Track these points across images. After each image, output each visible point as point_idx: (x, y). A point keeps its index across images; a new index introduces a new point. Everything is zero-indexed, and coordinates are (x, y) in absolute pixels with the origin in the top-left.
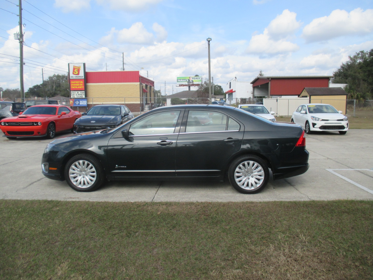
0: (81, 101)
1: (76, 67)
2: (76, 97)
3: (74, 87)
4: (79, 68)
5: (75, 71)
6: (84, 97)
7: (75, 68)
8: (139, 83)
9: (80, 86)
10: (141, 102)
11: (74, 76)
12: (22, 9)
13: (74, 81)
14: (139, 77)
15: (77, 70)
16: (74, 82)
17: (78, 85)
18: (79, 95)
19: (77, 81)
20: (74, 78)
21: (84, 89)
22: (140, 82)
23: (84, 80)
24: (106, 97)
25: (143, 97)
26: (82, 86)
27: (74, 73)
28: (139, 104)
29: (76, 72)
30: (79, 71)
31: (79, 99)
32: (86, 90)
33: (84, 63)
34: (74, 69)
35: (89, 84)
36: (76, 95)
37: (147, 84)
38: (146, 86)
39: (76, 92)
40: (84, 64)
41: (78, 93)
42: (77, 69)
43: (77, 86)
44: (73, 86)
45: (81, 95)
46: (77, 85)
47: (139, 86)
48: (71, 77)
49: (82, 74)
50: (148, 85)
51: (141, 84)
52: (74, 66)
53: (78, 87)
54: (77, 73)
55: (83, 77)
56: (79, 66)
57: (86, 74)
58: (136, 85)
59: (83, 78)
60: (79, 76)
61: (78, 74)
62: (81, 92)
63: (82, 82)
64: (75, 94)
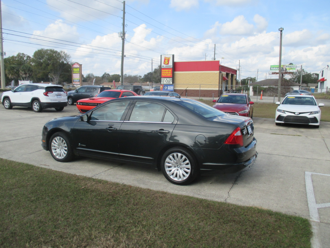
0: (169, 87)
1: (167, 58)
2: (165, 83)
3: (164, 75)
4: (169, 59)
5: (166, 61)
6: (171, 83)
7: (166, 58)
8: (218, 72)
9: (169, 74)
10: (219, 89)
11: (165, 65)
12: (125, 13)
13: (164, 70)
14: (219, 66)
15: (167, 60)
16: (164, 71)
17: (167, 73)
18: (167, 81)
19: (167, 70)
20: (165, 67)
21: (172, 77)
22: (219, 70)
23: (172, 69)
24: (190, 84)
25: (222, 84)
26: (170, 74)
27: (165, 63)
28: (217, 90)
29: (166, 62)
30: (168, 61)
31: (167, 85)
32: (173, 77)
33: (173, 54)
34: (165, 60)
35: (176, 72)
36: (166, 81)
37: (228, 72)
38: (227, 75)
39: (166, 79)
40: (173, 56)
41: (167, 79)
42: (167, 59)
43: (167, 74)
44: (163, 74)
45: (169, 81)
46: (166, 73)
47: (218, 74)
48: (163, 66)
49: (171, 64)
50: (229, 74)
51: (220, 73)
52: (165, 57)
53: (167, 75)
54: (167, 63)
55: (171, 66)
56: (169, 57)
57: (174, 64)
58: (216, 73)
59: (172, 67)
60: (168, 65)
61: (168, 64)
62: (169, 78)
63: (170, 71)
64: (165, 81)
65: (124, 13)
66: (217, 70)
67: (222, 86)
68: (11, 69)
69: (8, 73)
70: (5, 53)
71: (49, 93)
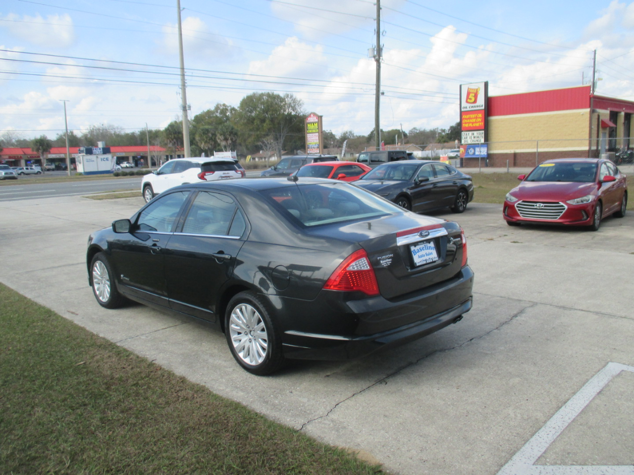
0: (477, 149)
1: (472, 89)
2: (469, 142)
3: (467, 125)
4: (477, 92)
5: (470, 97)
6: (483, 141)
7: (471, 91)
8: (588, 110)
9: (477, 123)
10: (590, 148)
11: (468, 105)
12: (381, 9)
13: (467, 114)
14: (590, 98)
15: (474, 95)
16: (467, 116)
17: (474, 120)
18: (474, 137)
19: (473, 114)
20: (468, 109)
21: (483, 128)
22: (590, 107)
23: (483, 112)
24: (522, 140)
25: (598, 136)
26: (479, 123)
27: (469, 100)
28: (586, 151)
29: (471, 99)
30: (476, 96)
31: (474, 146)
32: (486, 128)
33: (485, 81)
34: (468, 94)
35: (494, 118)
36: (471, 138)
37: (615, 110)
38: (614, 116)
39: (470, 133)
40: (486, 85)
41: (473, 134)
42: (473, 93)
43: (473, 123)
44: (466, 123)
45: (478, 137)
46: (471, 121)
47: (588, 116)
48: (464, 108)
49: (481, 102)
50: (620, 112)
51: (592, 112)
52: (468, 88)
53: (474, 125)
54: (473, 99)
55: (482, 106)
56: (477, 88)
57: (489, 101)
58: (583, 114)
59: (483, 108)
60: (476, 105)
61: (475, 102)
62: (478, 132)
63: (480, 115)
64: (468, 138)
65: (379, 9)
66: (585, 107)
67: (598, 141)
68: (204, 133)
69: (200, 140)
70: (190, 107)
71: (206, 174)
